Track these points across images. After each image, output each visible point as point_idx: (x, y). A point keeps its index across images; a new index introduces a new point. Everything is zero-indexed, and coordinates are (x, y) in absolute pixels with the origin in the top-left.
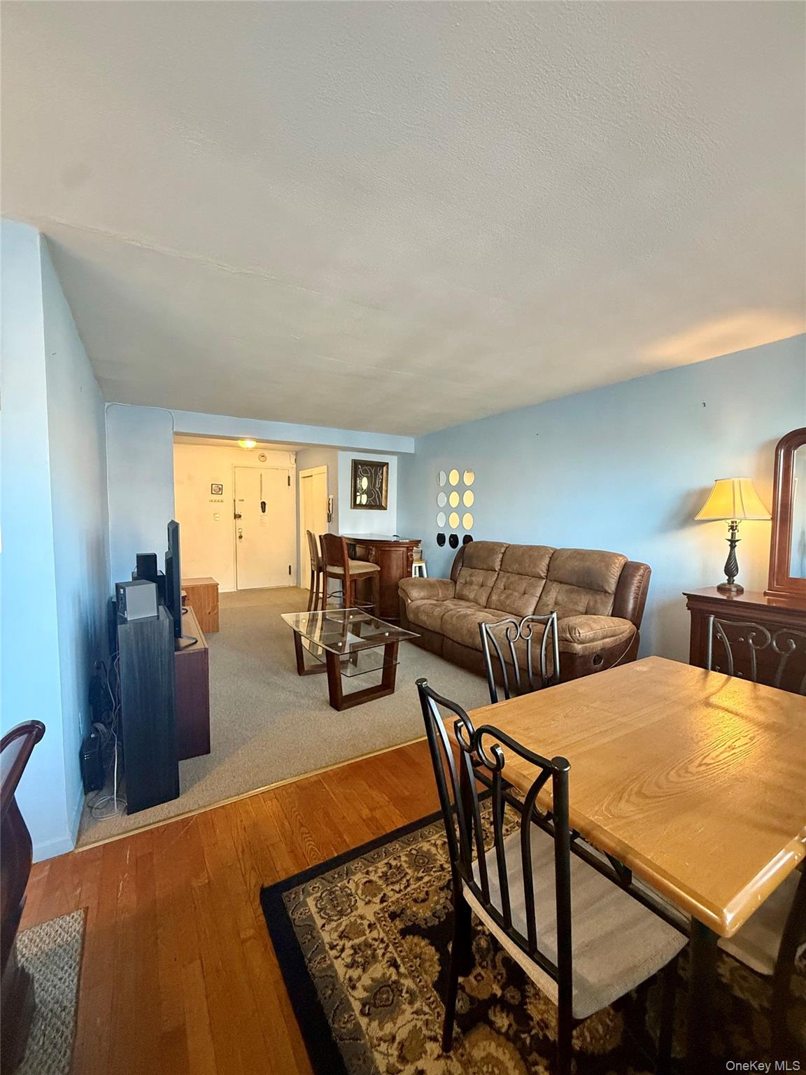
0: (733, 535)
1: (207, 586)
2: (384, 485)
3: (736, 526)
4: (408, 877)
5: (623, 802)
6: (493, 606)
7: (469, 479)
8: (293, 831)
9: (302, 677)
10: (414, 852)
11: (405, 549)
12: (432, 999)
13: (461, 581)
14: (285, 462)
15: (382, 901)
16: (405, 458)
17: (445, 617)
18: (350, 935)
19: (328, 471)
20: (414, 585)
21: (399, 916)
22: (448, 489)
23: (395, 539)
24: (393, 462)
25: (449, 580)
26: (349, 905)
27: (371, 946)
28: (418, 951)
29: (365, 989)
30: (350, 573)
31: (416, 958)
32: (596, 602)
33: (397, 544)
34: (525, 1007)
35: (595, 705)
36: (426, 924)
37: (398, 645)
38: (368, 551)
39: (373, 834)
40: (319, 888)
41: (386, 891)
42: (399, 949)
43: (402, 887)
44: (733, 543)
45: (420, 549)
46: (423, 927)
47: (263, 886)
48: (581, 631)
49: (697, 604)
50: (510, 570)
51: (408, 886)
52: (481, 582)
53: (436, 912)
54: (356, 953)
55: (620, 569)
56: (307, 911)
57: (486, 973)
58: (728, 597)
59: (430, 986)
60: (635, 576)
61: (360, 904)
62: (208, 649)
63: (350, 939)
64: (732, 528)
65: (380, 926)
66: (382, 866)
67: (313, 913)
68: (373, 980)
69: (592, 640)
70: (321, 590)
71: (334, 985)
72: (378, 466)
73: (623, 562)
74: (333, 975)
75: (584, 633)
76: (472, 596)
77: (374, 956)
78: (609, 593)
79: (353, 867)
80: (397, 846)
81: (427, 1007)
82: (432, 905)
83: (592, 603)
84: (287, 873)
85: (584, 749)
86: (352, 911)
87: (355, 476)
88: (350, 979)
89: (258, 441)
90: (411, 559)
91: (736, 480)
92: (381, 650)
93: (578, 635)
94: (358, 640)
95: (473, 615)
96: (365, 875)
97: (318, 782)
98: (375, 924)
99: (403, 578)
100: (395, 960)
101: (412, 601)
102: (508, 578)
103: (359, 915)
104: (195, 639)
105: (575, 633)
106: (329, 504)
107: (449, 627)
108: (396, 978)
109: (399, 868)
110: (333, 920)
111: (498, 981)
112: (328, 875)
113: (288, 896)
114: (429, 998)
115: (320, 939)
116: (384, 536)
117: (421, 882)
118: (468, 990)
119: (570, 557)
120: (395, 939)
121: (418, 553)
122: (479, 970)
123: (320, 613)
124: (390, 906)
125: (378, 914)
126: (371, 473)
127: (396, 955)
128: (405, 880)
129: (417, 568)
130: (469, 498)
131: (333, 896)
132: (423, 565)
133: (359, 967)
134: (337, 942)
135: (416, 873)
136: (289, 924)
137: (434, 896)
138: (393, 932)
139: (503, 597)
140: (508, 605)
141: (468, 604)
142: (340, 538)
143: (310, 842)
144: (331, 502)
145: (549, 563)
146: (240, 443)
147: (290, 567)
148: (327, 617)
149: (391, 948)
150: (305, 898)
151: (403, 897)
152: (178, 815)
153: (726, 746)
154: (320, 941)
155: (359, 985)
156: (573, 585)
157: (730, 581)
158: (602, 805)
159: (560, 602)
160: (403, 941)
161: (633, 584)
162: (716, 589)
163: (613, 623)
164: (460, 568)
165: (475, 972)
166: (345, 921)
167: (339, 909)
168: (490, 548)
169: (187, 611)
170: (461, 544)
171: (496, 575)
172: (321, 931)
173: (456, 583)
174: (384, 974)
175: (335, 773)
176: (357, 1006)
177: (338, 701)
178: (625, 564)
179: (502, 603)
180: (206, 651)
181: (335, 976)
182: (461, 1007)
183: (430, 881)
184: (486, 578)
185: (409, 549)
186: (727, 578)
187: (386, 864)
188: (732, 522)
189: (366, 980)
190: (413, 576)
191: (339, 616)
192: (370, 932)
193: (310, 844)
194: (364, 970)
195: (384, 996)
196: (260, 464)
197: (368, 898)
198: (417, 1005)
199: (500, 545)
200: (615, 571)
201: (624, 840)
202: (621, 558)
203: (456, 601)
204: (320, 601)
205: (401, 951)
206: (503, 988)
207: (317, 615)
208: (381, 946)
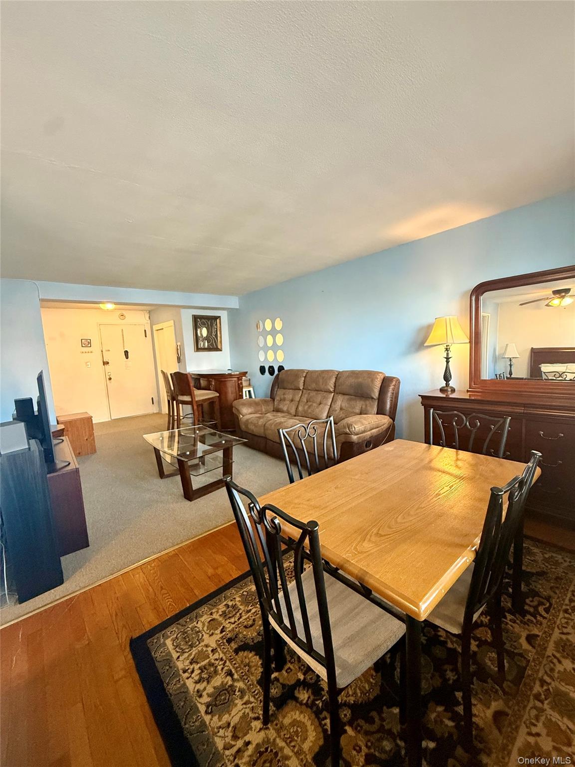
0: (447, 354)
1: (82, 420)
2: (218, 333)
3: (449, 348)
4: (241, 612)
5: (366, 542)
6: (300, 414)
7: (279, 325)
8: (155, 594)
9: (163, 480)
10: (245, 593)
11: (236, 379)
12: (256, 692)
13: (277, 398)
14: (141, 319)
15: (222, 632)
16: (232, 312)
17: (266, 425)
18: (199, 660)
19: (174, 324)
20: (244, 404)
21: (234, 640)
22: (265, 333)
23: (230, 372)
24: (224, 316)
25: (269, 399)
26: (197, 639)
27: (213, 664)
28: (247, 661)
29: (209, 695)
30: (196, 399)
31: (245, 666)
32: (366, 405)
33: (230, 375)
34: (319, 683)
35: (357, 477)
36: (253, 641)
37: (232, 448)
38: (209, 383)
39: (216, 586)
40: (175, 631)
41: (224, 624)
42: (234, 662)
43: (236, 619)
44: (448, 359)
45: (249, 378)
46: (251, 644)
47: (132, 638)
48: (355, 427)
49: (427, 401)
50: (310, 388)
51: (241, 617)
52: (291, 398)
53: (260, 632)
54: (202, 671)
55: (380, 382)
56: (166, 650)
57: (294, 666)
58: (446, 395)
59: (255, 683)
60: (390, 386)
61: (206, 637)
62: (78, 468)
63: (198, 663)
64: (447, 350)
65: (220, 650)
66: (222, 608)
67: (170, 650)
68: (214, 688)
69: (364, 432)
70: (176, 414)
71: (186, 698)
72: (213, 319)
73: (382, 377)
74: (185, 690)
75: (358, 428)
76: (285, 409)
77: (216, 672)
78: (374, 399)
79: (200, 612)
80: (233, 591)
81: (253, 698)
82: (257, 628)
83: (364, 407)
84: (151, 625)
85: (345, 509)
86: (199, 643)
87: (196, 327)
88: (198, 691)
89: (116, 304)
90: (241, 386)
91: (448, 317)
92: (220, 454)
93: (354, 429)
94: (206, 447)
95: (285, 422)
96: (209, 616)
97: (176, 555)
98: (216, 648)
99: (236, 399)
100: (231, 671)
101: (243, 416)
102: (309, 394)
103: (205, 645)
104: (68, 462)
105: (352, 428)
106: (178, 349)
107: (269, 432)
108: (232, 683)
109: (234, 607)
110: (185, 652)
111: (302, 670)
112: (182, 621)
113: (152, 642)
114: (254, 692)
115: (175, 667)
116: (221, 370)
117: (250, 613)
118: (281, 681)
119: (348, 377)
120: (230, 656)
121: (247, 381)
122: (289, 665)
123: (176, 430)
124: (227, 634)
125: (219, 641)
126: (208, 324)
127: (231, 667)
128: (238, 614)
129: (247, 392)
130: (280, 339)
131: (186, 635)
132: (251, 389)
133: (204, 681)
134: (189, 667)
135: (246, 608)
136: (152, 661)
137: (259, 621)
138: (229, 651)
139: (306, 407)
140: (310, 413)
141: (283, 414)
142: (186, 374)
143: (169, 600)
144: (179, 348)
145: (335, 381)
146: (101, 306)
147: (152, 398)
148: (182, 434)
149: (228, 663)
150: (164, 640)
151: (237, 626)
152: (64, 597)
153: (435, 494)
154: (176, 669)
155: (204, 694)
156: (352, 395)
157: (447, 385)
158: (352, 546)
159: (344, 408)
160: (236, 657)
161: (389, 391)
162: (439, 391)
163: (377, 419)
164: (276, 390)
165: (286, 667)
166: (194, 651)
167: (190, 643)
168: (296, 374)
169: (63, 441)
170: (276, 372)
171: (301, 393)
172: (176, 662)
173: (274, 400)
174: (222, 682)
175: (188, 546)
176: (202, 709)
177: (190, 494)
178: (384, 378)
179: (305, 412)
180: (77, 471)
181: (187, 692)
182: (276, 692)
183: (256, 611)
184: (294, 395)
185: (239, 379)
186: (445, 382)
187: (225, 605)
188: (447, 346)
189: (210, 689)
190: (244, 398)
191: (190, 432)
192: (213, 655)
193: (169, 601)
194: (208, 682)
195: (223, 697)
196: (120, 321)
197: (211, 631)
198: (246, 698)
199: (303, 371)
200: (378, 384)
201: (363, 568)
202: (380, 375)
203: (275, 413)
204: (176, 422)
205: (235, 664)
206: (304, 674)
207: (175, 432)
208: (221, 663)
